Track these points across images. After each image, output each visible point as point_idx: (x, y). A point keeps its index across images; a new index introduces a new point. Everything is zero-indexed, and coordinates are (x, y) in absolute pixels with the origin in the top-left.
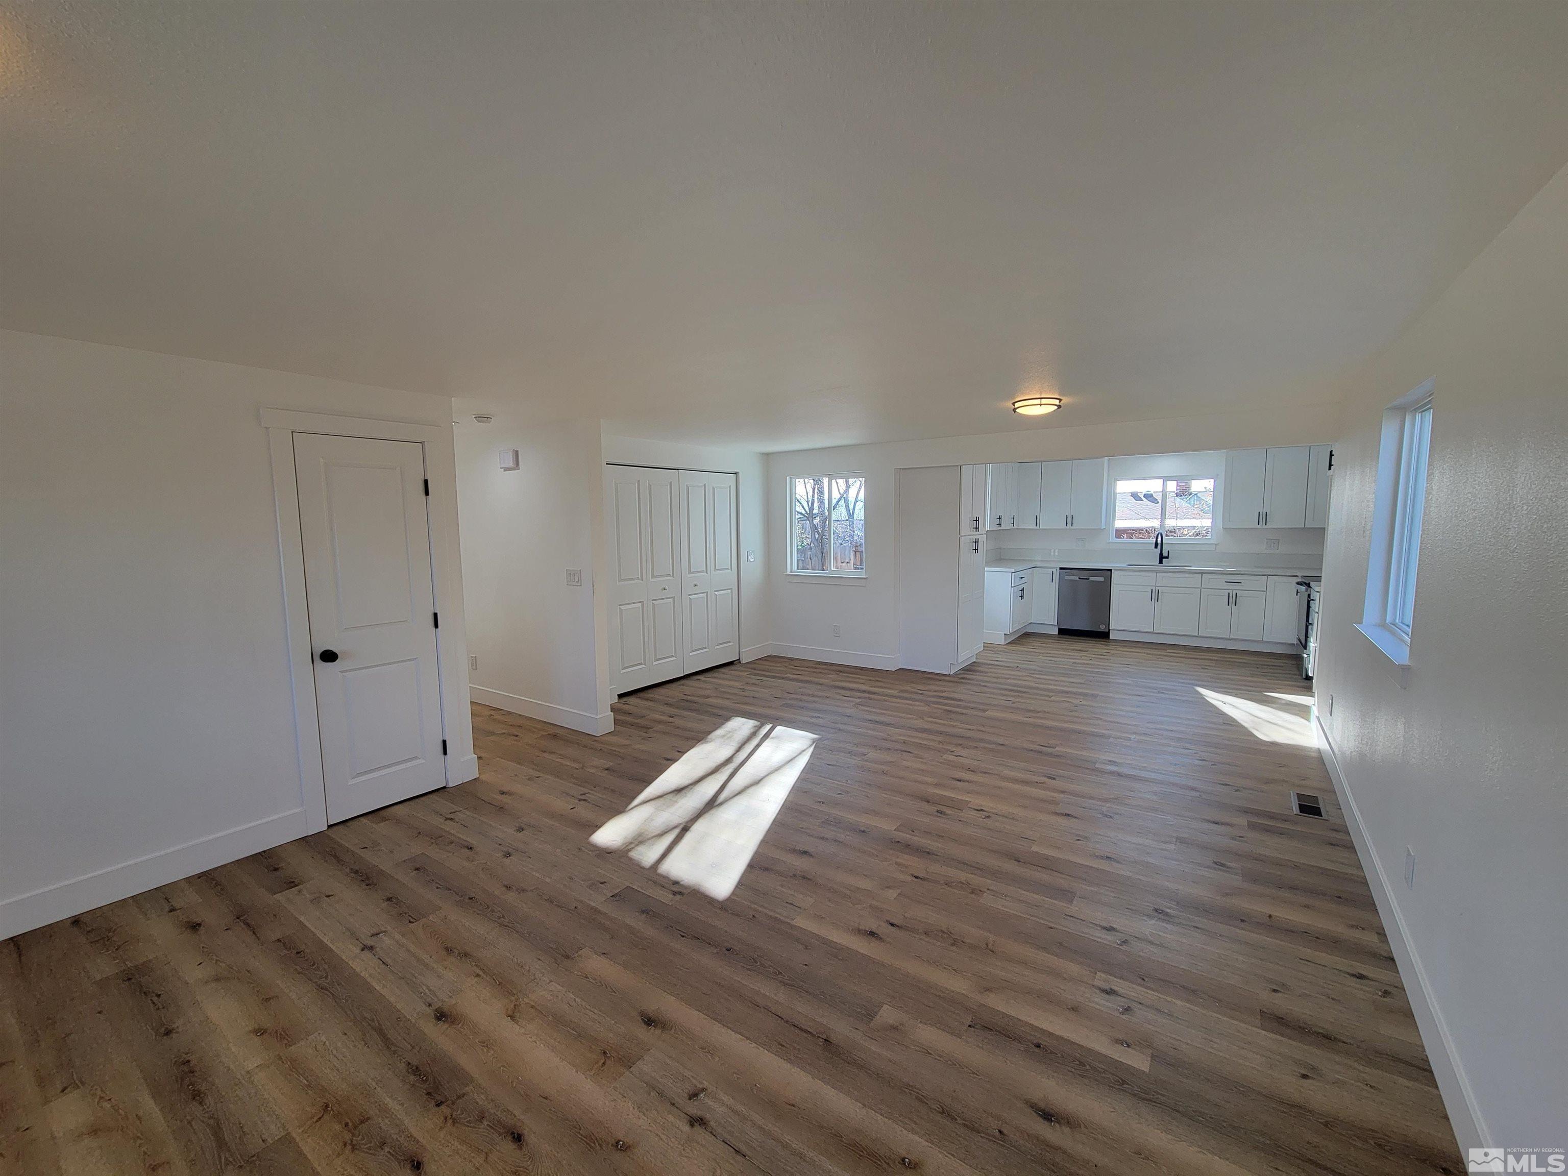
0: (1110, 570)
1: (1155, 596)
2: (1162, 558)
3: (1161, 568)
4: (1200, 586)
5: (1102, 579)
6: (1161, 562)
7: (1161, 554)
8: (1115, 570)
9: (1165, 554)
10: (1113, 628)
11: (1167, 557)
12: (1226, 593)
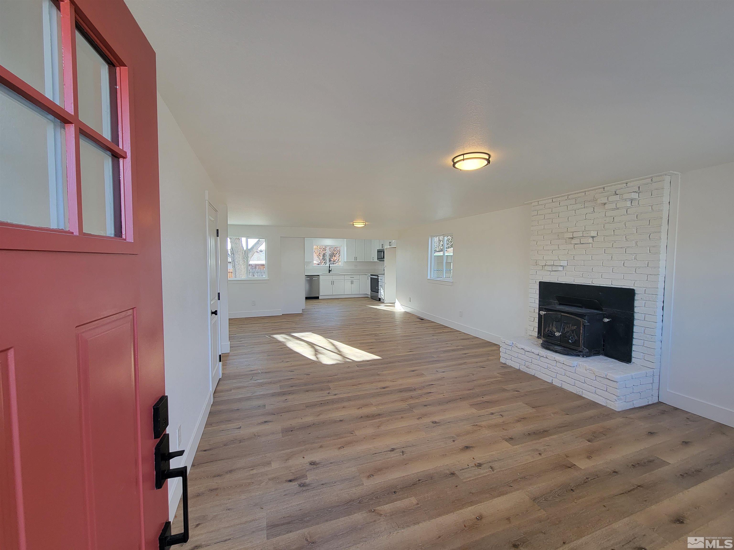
0: (319, 275)
1: (333, 283)
2: (330, 271)
3: (329, 274)
4: (344, 279)
5: (317, 279)
6: (329, 272)
7: (329, 270)
8: (321, 275)
9: (330, 270)
10: (321, 295)
11: (331, 271)
12: (350, 280)
